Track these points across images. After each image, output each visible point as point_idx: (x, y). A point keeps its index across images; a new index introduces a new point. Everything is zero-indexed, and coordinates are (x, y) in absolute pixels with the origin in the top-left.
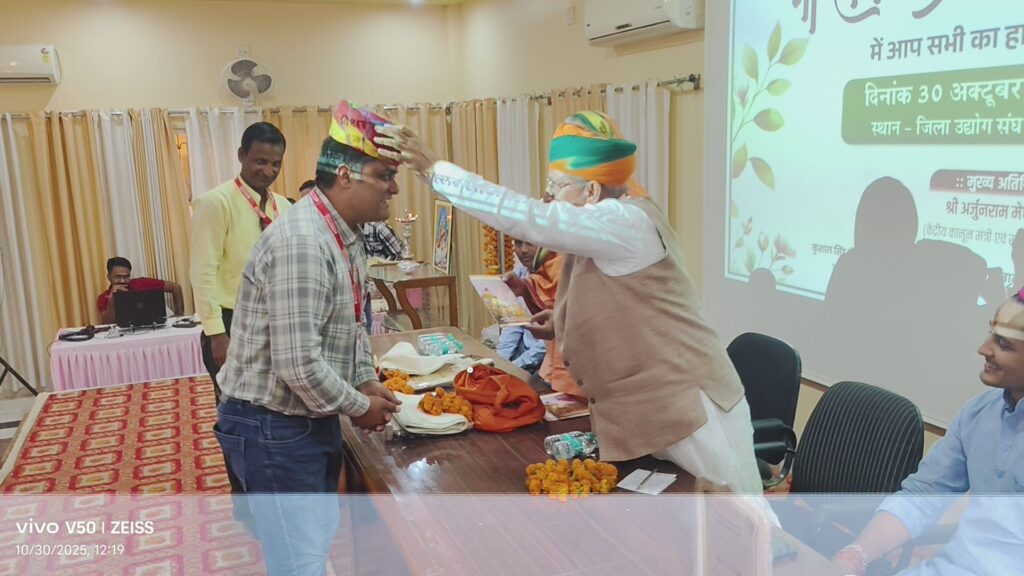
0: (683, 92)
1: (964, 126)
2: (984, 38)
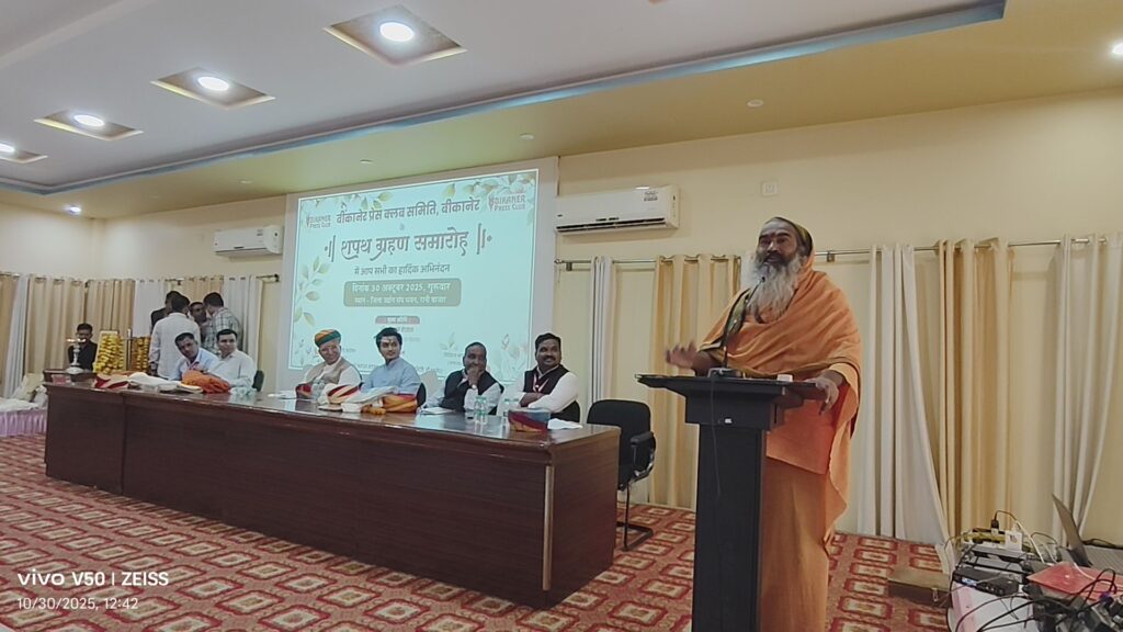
0: (270, 282)
1: (387, 300)
2: (392, 270)
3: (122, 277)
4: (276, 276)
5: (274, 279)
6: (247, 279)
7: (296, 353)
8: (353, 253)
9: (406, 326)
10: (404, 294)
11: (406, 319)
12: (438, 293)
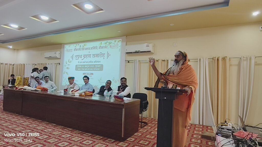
0: (58, 65)
1: (86, 69)
2: (87, 62)
3: (22, 63)
4: (59, 63)
5: (59, 64)
6: (52, 64)
7: (64, 81)
8: (78, 58)
9: (90, 75)
10: (89, 68)
11: (90, 74)
12: (98, 68)
